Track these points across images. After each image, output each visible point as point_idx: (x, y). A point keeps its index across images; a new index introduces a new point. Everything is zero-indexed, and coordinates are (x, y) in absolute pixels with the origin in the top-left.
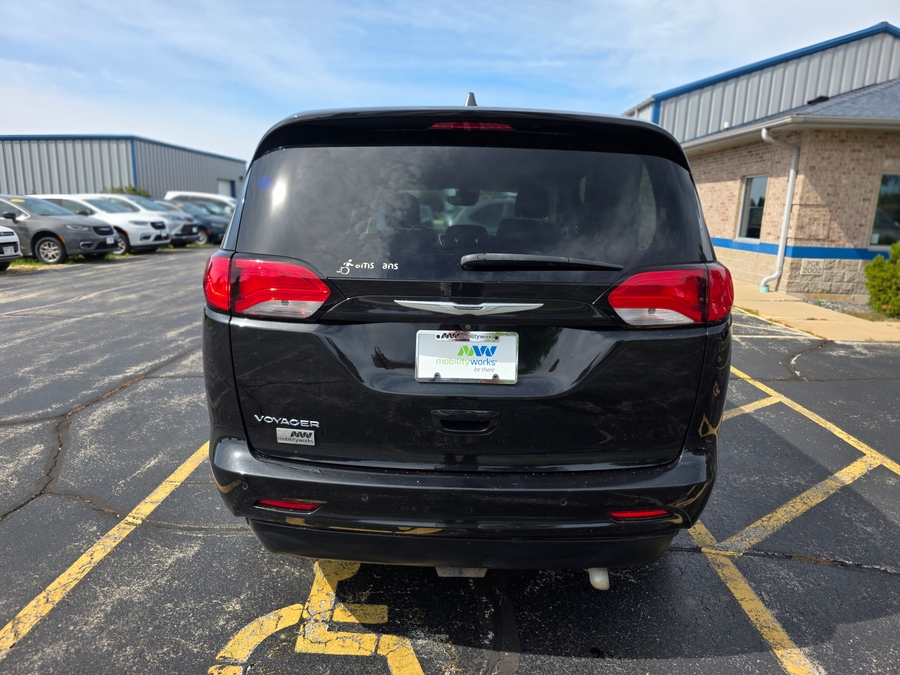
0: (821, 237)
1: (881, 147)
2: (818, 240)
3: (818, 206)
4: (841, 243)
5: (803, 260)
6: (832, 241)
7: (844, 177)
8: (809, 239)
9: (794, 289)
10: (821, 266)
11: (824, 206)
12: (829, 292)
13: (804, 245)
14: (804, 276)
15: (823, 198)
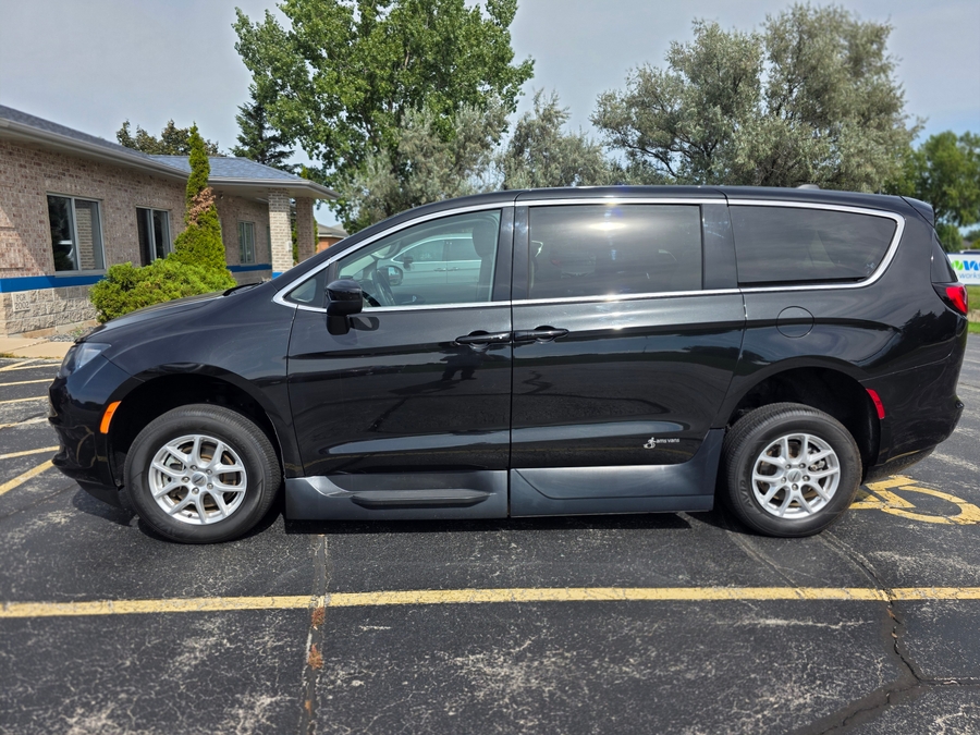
0: (20, 266)
1: (39, 165)
2: (18, 269)
3: (9, 229)
4: (35, 271)
5: (12, 293)
6: (29, 270)
7: (20, 195)
8: (11, 269)
9: (13, 330)
10: (28, 299)
11: (14, 229)
12: (39, 328)
13: (8, 277)
14: (16, 313)
15: (11, 220)
